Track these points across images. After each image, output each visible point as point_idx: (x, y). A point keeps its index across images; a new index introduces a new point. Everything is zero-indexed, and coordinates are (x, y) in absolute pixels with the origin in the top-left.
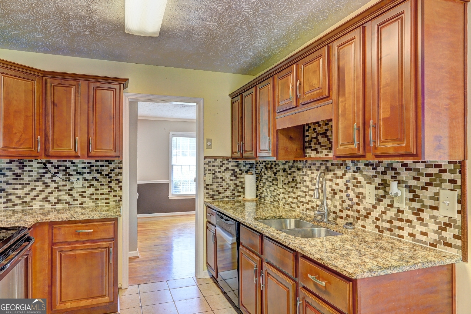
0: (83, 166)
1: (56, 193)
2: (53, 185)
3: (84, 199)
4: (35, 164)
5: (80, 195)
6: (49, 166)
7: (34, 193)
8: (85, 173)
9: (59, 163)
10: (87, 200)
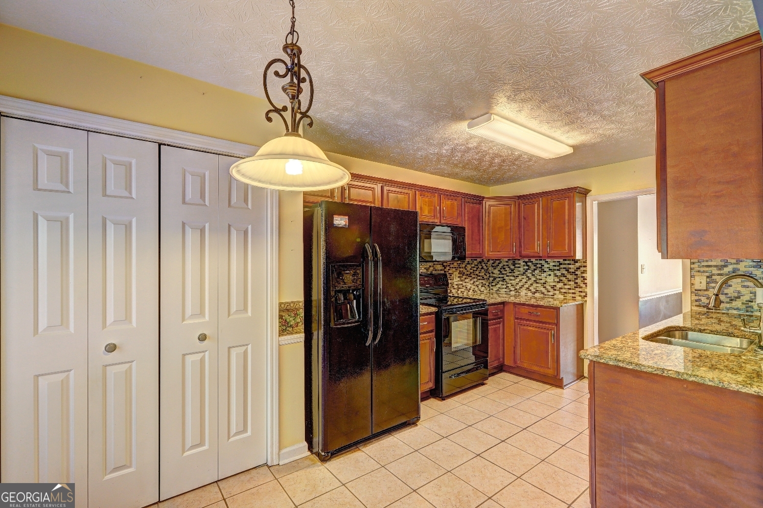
0: (554, 264)
1: (535, 285)
2: (534, 279)
3: (555, 292)
4: (521, 262)
5: (551, 288)
6: (530, 264)
7: (521, 284)
8: (555, 270)
9: (537, 262)
10: (557, 292)
